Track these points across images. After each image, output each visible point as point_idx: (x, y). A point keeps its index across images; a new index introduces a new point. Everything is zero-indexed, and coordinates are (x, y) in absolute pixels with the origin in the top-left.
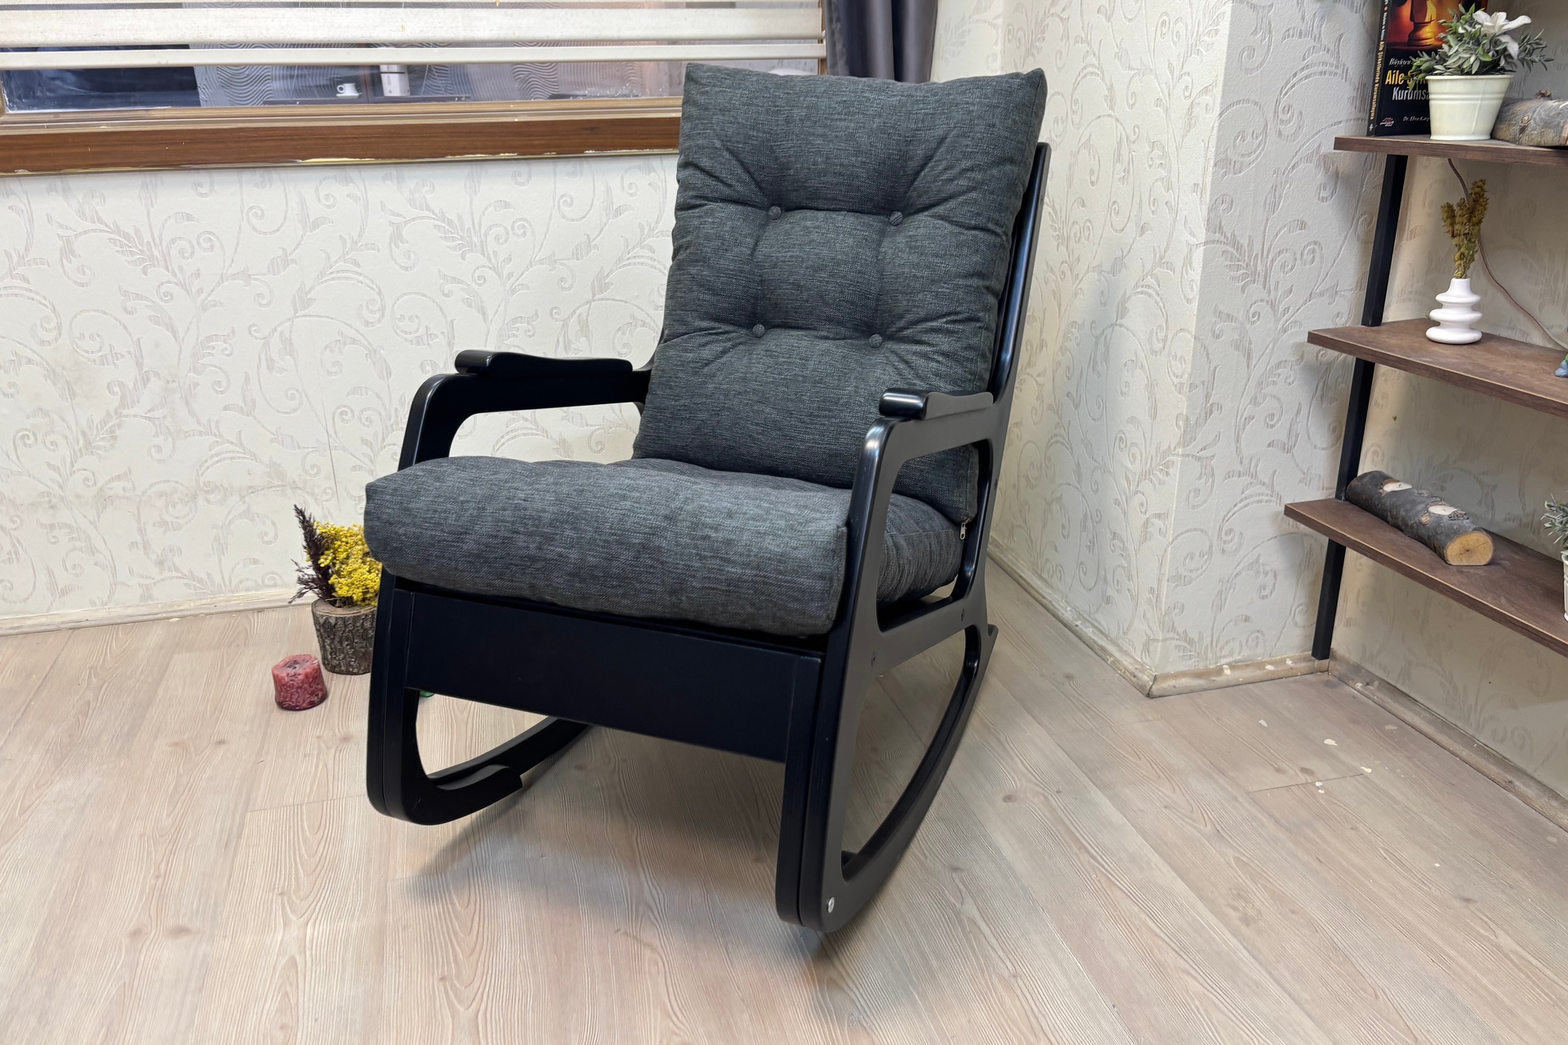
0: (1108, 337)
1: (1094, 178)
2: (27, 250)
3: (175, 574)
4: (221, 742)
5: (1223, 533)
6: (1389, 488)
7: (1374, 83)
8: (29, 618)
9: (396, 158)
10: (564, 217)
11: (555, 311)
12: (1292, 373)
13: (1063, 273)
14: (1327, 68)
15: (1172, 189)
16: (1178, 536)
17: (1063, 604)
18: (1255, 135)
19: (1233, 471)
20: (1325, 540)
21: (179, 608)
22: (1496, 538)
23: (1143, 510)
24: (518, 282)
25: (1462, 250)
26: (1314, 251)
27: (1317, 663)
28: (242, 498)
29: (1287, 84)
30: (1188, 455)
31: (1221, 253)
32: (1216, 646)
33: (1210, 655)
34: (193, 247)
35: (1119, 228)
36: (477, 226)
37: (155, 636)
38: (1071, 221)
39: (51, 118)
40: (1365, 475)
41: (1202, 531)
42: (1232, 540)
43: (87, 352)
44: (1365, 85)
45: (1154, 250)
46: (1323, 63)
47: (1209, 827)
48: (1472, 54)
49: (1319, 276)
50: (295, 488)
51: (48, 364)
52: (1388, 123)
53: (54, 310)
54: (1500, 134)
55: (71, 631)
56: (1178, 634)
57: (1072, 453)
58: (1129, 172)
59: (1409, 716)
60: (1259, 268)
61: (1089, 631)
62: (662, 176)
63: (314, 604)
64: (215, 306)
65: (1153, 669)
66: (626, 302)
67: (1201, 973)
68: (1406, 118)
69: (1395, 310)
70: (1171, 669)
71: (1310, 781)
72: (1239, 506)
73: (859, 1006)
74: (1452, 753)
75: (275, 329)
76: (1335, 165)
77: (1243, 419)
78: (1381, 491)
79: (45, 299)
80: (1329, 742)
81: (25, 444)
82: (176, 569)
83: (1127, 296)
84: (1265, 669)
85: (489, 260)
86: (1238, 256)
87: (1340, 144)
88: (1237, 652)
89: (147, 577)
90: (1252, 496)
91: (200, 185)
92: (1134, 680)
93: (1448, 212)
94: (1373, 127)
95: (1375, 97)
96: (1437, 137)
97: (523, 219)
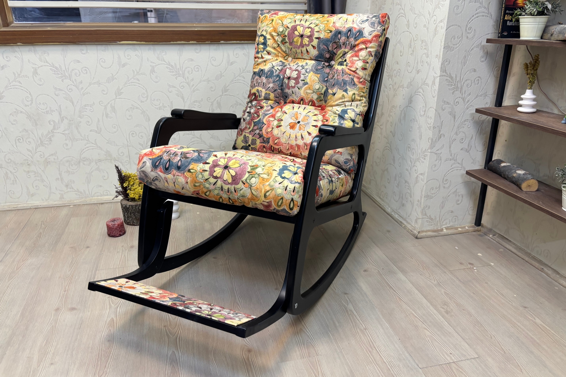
0: (405, 111)
1: (401, 54)
2: (21, 72)
3: (72, 190)
4: (88, 247)
5: (444, 181)
6: (503, 165)
7: (501, 19)
8: (20, 204)
9: (153, 42)
10: (212, 65)
11: (208, 99)
12: (470, 124)
13: (390, 88)
14: (484, 14)
15: (429, 57)
16: (428, 181)
17: (387, 207)
18: (458, 38)
19: (448, 158)
20: (480, 183)
21: (73, 202)
22: (539, 182)
23: (416, 172)
24: (196, 88)
25: (530, 79)
26: (478, 80)
27: (477, 228)
28: (96, 163)
29: (470, 19)
30: (432, 152)
31: (445, 80)
32: (441, 221)
33: (438, 224)
34: (80, 72)
35: (409, 72)
36: (181, 67)
37: (64, 212)
38: (393, 70)
39: (30, 25)
40: (495, 160)
41: (437, 180)
42: (447, 183)
43: (42, 109)
44: (498, 20)
45: (422, 79)
46: (483, 12)
47: (436, 282)
48: (535, 8)
49: (480, 89)
50: (115, 160)
51: (28, 113)
52: (505, 34)
53: (30, 94)
54: (544, 37)
55: (35, 209)
56: (427, 216)
57: (392, 153)
58: (414, 51)
59: (508, 246)
60: (459, 86)
61: (396, 216)
62: (248, 51)
63: (122, 200)
64: (87, 94)
65: (418, 229)
66: (234, 96)
67: (430, 329)
68: (512, 32)
69: (506, 102)
70: (425, 229)
71: (472, 267)
72: (450, 171)
73: (310, 338)
74: (523, 259)
75: (109, 103)
76: (487, 50)
77: (452, 140)
78: (500, 166)
79: (27, 90)
80: (479, 254)
81: (19, 142)
82: (73, 189)
83: (412, 95)
84: (458, 230)
85: (185, 80)
86: (451, 81)
87: (488, 41)
88: (448, 224)
89: (62, 191)
90: (455, 168)
91: (83, 50)
92: (411, 232)
93: (526, 66)
94: (499, 35)
95: (501, 24)
96: (521, 38)
97: (198, 65)
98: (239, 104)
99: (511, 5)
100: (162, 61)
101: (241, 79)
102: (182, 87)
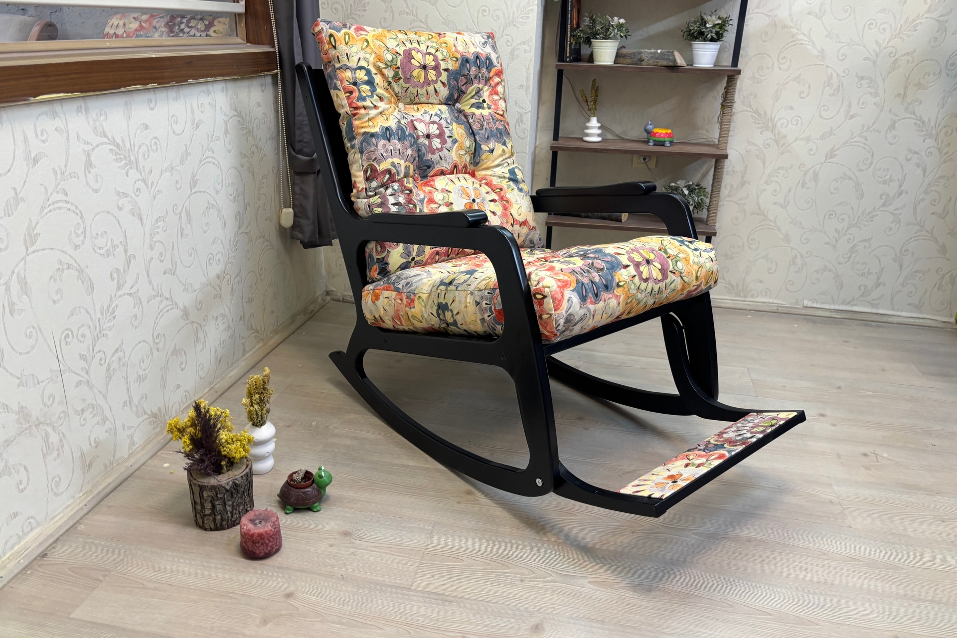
10: (174, 133)
11: (175, 207)
24: (157, 189)
36: (132, 147)
50: (38, 424)
62: (214, 96)
66: (205, 192)
75: (12, 273)
93: (583, 92)
94: (568, 59)
95: (568, 47)
96: (597, 63)
97: (155, 138)
98: (211, 206)
99: (575, 26)
100: (102, 137)
101: (211, 154)
102: (138, 193)
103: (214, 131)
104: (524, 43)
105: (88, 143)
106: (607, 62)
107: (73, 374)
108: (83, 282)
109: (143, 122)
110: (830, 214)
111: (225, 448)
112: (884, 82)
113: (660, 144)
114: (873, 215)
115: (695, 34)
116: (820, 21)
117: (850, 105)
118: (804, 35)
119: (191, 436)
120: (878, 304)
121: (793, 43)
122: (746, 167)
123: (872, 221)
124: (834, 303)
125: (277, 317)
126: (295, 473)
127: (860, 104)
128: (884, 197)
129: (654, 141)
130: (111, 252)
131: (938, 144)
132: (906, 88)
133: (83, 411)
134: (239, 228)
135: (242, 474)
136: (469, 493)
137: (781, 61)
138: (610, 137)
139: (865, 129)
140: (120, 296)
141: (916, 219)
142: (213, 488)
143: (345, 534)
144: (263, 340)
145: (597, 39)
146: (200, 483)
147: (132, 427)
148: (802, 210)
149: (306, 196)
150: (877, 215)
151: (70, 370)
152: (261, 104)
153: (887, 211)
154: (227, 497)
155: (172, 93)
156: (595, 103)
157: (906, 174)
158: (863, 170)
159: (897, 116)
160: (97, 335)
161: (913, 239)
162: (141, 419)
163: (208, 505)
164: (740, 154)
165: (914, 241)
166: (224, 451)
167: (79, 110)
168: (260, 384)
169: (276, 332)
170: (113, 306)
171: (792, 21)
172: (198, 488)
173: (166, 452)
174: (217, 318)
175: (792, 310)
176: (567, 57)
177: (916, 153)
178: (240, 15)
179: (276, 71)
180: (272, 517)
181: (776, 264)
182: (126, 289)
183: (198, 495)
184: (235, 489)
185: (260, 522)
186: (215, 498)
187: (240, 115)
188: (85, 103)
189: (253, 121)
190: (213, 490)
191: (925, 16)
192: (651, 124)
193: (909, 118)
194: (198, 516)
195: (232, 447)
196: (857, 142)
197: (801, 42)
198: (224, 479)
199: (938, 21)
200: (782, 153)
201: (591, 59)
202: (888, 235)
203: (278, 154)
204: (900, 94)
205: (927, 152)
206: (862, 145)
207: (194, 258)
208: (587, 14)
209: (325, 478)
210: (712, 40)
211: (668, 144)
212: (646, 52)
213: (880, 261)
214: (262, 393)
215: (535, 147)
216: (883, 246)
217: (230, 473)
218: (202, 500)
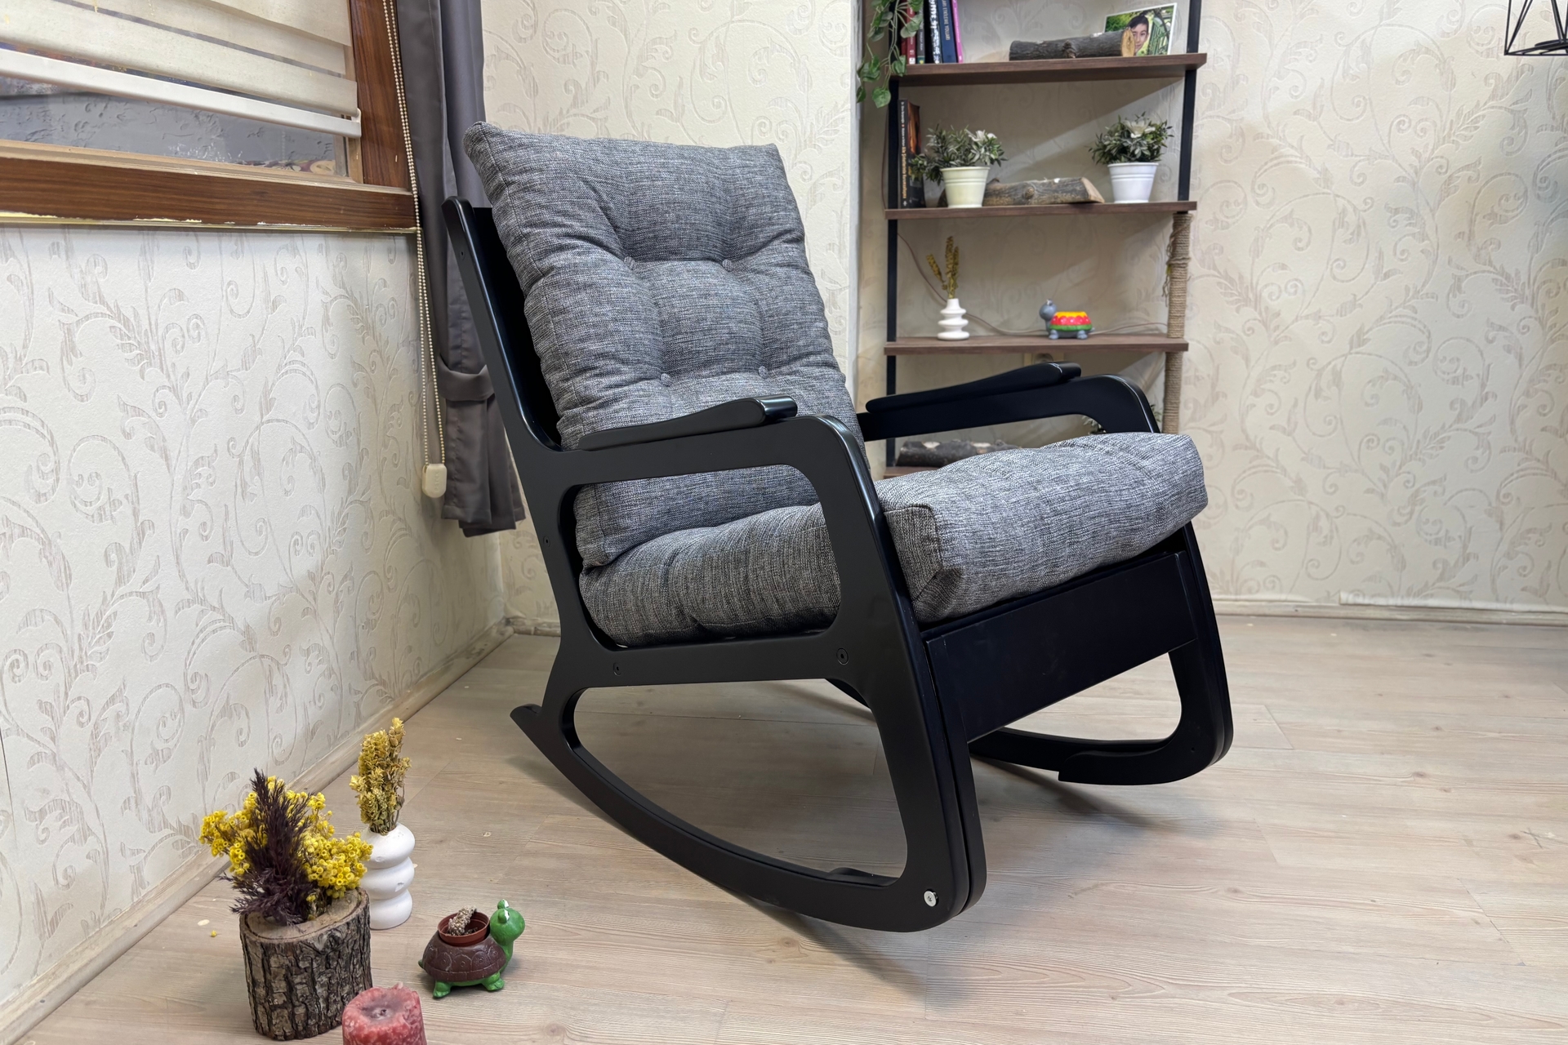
10: (232, 312)
11: (231, 444)
24: (197, 406)
36: (153, 327)
78: (926, 450)
85: (169, 376)
94: (905, 203)
95: (904, 183)
96: (952, 207)
97: (197, 316)
98: (298, 448)
99: (912, 150)
100: (96, 303)
101: (300, 358)
102: (161, 411)
103: (304, 319)
104: (830, 174)
105: (70, 311)
106: (972, 203)
107: (25, 740)
108: (50, 564)
109: (174, 286)
110: (1369, 441)
111: (315, 867)
112: (1433, 215)
113: (1069, 335)
114: (1444, 438)
115: (1114, 152)
116: (1315, 123)
117: (1381, 255)
118: (1292, 147)
119: (248, 843)
120: (1471, 592)
121: (1275, 162)
122: (1218, 368)
123: (1442, 448)
124: (1393, 595)
125: (419, 658)
126: (452, 917)
127: (1398, 253)
128: (1457, 406)
129: (1059, 331)
130: (108, 513)
131: (1537, 311)
132: (1472, 222)
133: (42, 813)
134: (350, 492)
135: (350, 918)
136: (789, 943)
137: (1258, 191)
138: (981, 332)
139: (1411, 294)
140: (122, 597)
141: (1516, 440)
142: (291, 948)
143: (553, 1031)
144: (393, 700)
145: (950, 166)
146: (263, 940)
147: (139, 851)
148: (1321, 436)
149: (466, 442)
150: (1449, 438)
151: (19, 731)
152: (388, 282)
153: (1466, 430)
154: (319, 965)
155: (229, 243)
156: (953, 275)
157: (1489, 366)
158: (1416, 363)
159: (1462, 269)
160: (76, 665)
161: (1515, 476)
162: (159, 835)
163: (280, 986)
164: (1206, 347)
165: (1517, 478)
166: (314, 872)
167: (54, 250)
168: (384, 747)
169: (416, 685)
170: (108, 613)
171: (1269, 127)
172: (260, 951)
173: (203, 899)
174: (308, 652)
175: (1322, 610)
176: (903, 200)
177: (1501, 328)
178: (352, 140)
179: (414, 228)
180: (406, 1000)
181: (1286, 533)
182: (134, 583)
183: (260, 965)
184: (334, 950)
185: (383, 1013)
186: (294, 969)
187: (350, 296)
188: (65, 240)
189: (374, 309)
190: (289, 953)
191: (1491, 103)
192: (1051, 305)
193: (1484, 272)
194: (260, 1009)
195: (329, 864)
196: (1400, 316)
197: (1290, 159)
198: (313, 930)
199: (1512, 111)
200: (1276, 343)
201: (943, 201)
202: (1472, 471)
203: (418, 370)
204: (1464, 233)
205: (1521, 327)
206: (1409, 320)
207: (266, 539)
208: (931, 130)
209: (510, 923)
210: (1143, 159)
211: (1082, 334)
212: (1035, 184)
213: (1464, 517)
214: (388, 765)
215: (857, 357)
216: (1466, 490)
217: (325, 917)
218: (268, 976)
